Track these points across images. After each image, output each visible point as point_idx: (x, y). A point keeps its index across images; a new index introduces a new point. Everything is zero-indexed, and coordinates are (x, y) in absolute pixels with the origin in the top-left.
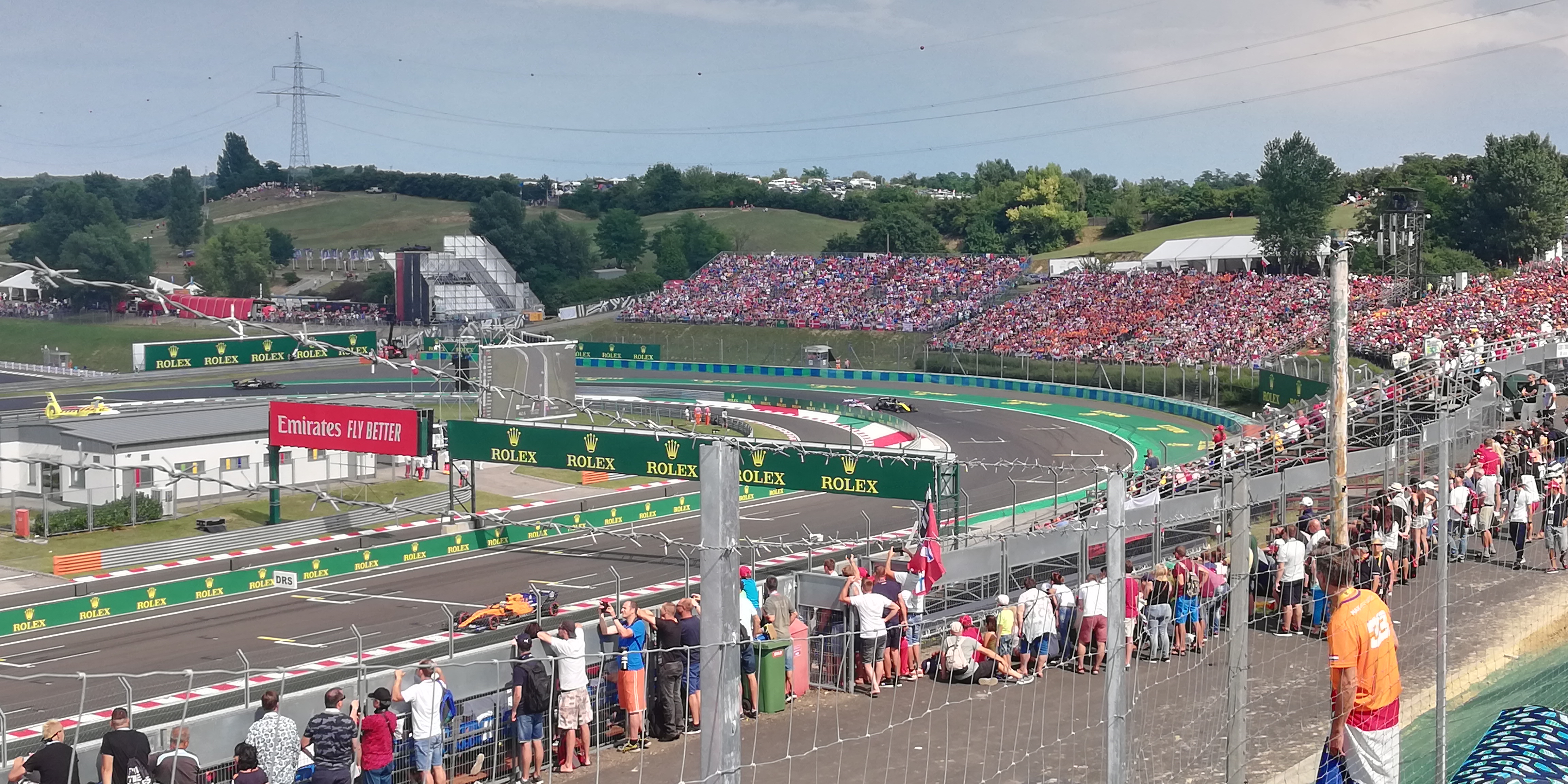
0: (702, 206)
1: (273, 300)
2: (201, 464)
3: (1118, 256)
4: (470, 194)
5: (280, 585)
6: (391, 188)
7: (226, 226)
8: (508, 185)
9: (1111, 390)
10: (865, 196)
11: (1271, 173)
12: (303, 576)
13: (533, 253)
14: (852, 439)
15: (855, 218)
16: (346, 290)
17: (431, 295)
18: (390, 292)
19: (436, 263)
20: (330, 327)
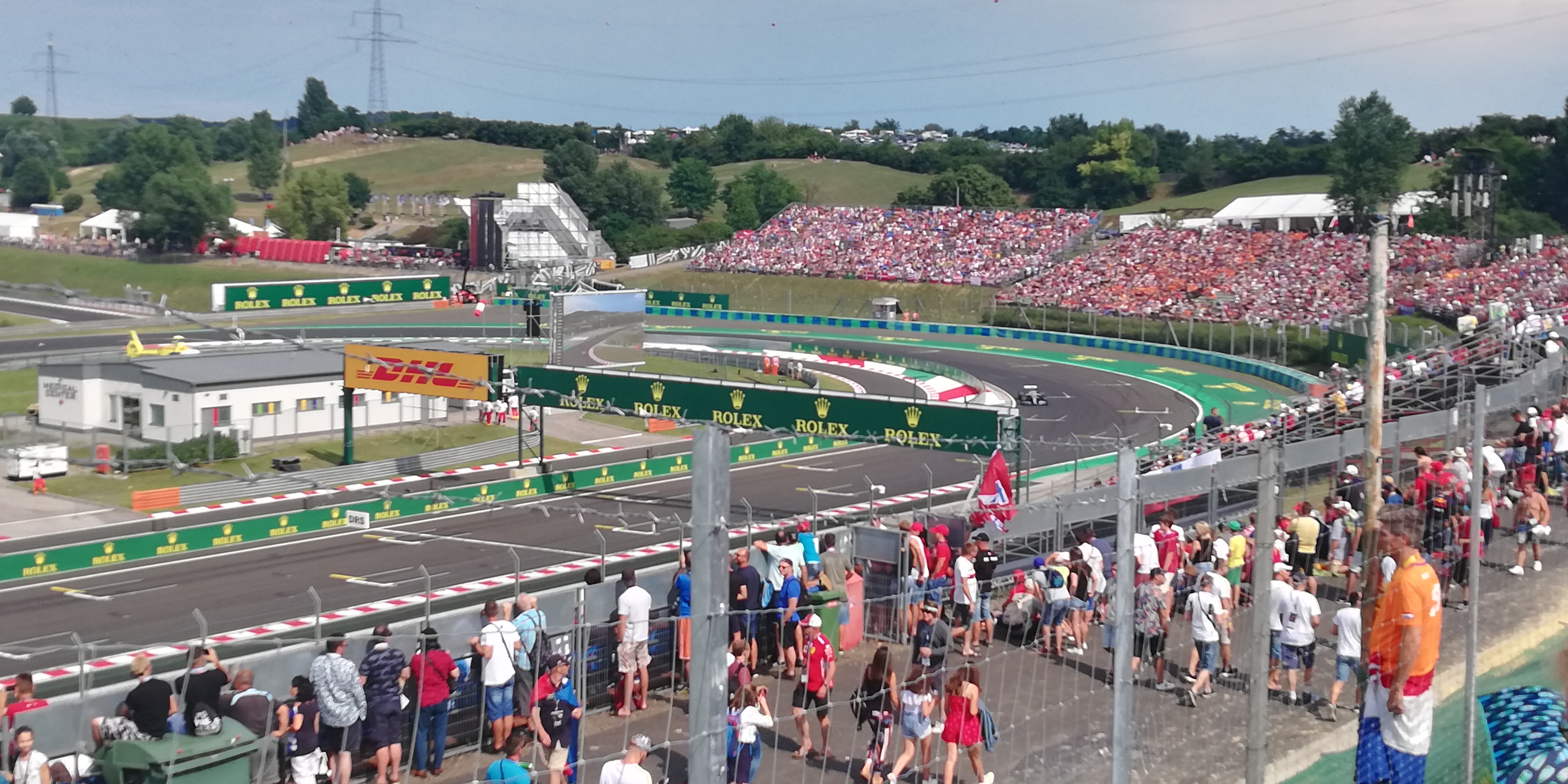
0: (773, 157)
1: (351, 244)
2: (277, 404)
3: (1189, 213)
4: (544, 142)
5: (353, 525)
6: (468, 134)
7: (305, 170)
8: (581, 132)
9: (1178, 348)
10: (936, 149)
11: (1345, 131)
12: (375, 516)
13: (605, 201)
14: (917, 392)
15: (925, 171)
16: (421, 235)
17: (504, 242)
18: (465, 238)
19: (510, 210)
20: (405, 271)
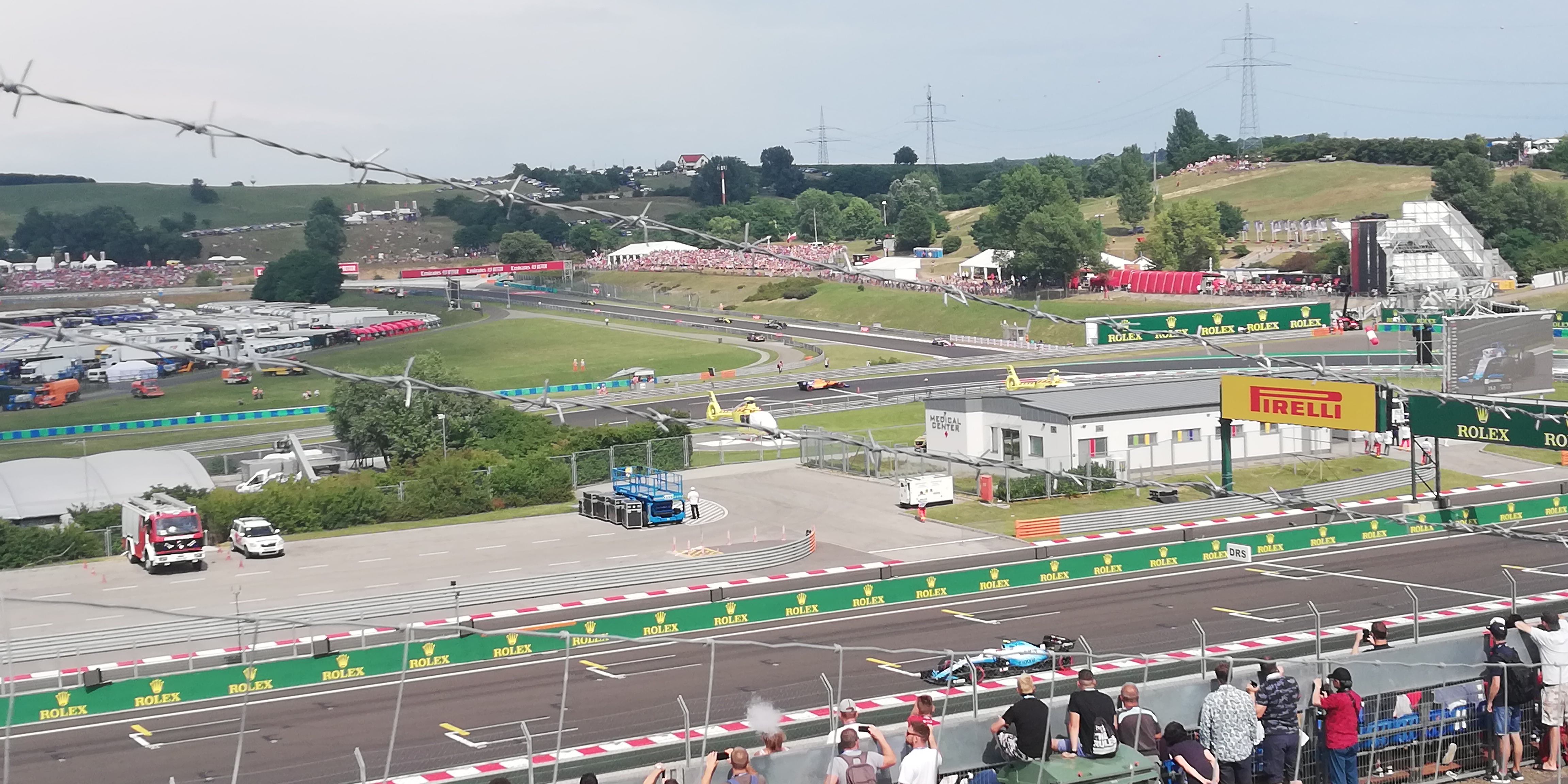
1: (1222, 273)
2: (1153, 435)
4: (1432, 158)
5: (1234, 558)
6: (1346, 155)
7: (1176, 202)
8: (1473, 145)
12: (1257, 549)
13: (1504, 217)
16: (1298, 262)
17: (1388, 265)
18: (1345, 263)
19: (1394, 231)
20: (1281, 299)
